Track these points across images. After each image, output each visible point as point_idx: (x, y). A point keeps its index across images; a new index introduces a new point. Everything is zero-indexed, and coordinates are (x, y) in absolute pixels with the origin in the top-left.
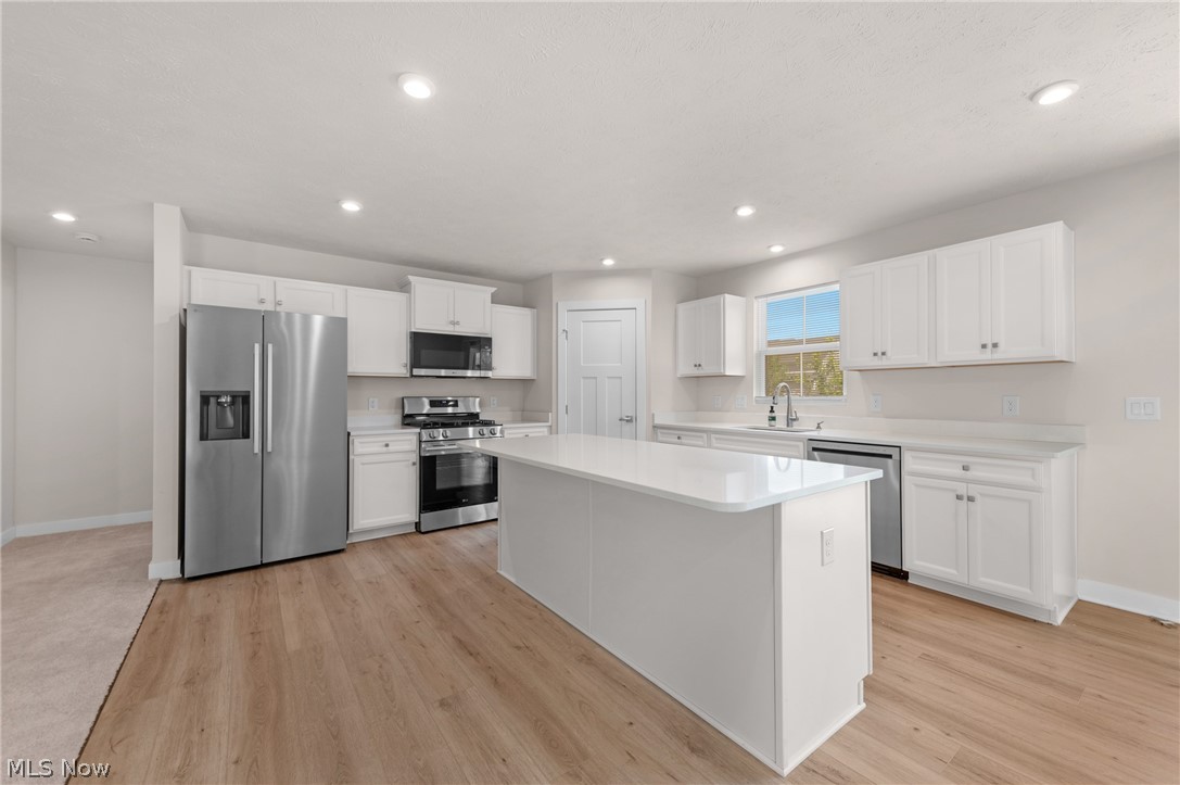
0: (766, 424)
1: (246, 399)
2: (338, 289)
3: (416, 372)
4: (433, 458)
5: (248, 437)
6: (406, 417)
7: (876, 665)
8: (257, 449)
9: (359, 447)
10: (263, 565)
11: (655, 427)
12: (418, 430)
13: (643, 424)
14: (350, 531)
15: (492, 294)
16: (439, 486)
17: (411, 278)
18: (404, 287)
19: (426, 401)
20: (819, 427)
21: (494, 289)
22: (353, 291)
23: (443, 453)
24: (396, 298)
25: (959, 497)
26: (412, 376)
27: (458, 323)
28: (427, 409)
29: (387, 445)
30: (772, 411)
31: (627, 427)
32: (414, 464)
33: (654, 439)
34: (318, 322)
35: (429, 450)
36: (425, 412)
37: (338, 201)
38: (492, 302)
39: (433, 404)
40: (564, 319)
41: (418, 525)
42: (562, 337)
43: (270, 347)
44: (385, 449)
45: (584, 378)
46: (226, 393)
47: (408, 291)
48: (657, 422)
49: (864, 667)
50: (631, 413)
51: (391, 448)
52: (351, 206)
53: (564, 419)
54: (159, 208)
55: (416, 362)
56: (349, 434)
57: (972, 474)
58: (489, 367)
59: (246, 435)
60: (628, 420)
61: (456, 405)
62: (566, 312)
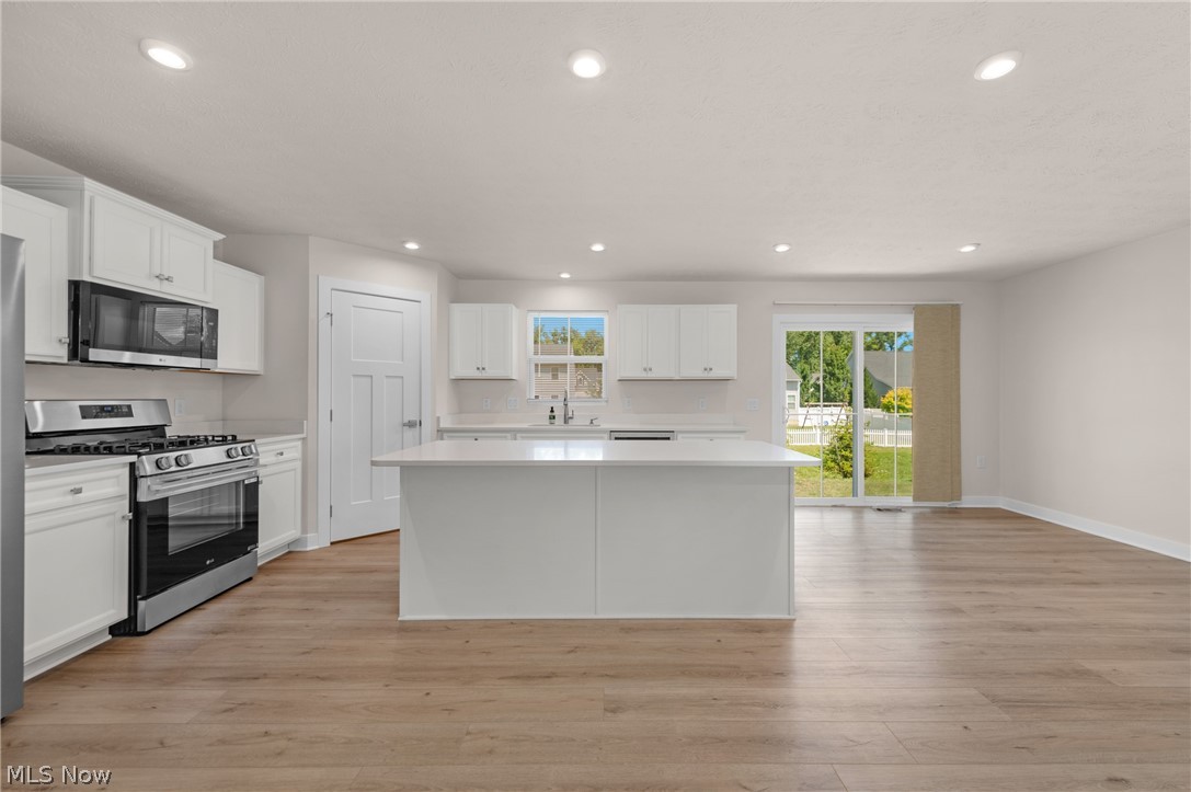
4: (164, 501)
13: (428, 428)
27: (169, 279)
29: (76, 491)
30: (552, 411)
31: (410, 434)
32: (123, 518)
42: (324, 322)
45: (354, 376)
48: (442, 425)
50: (414, 417)
58: (214, 355)
60: (411, 425)
61: (129, 414)
62: (330, 291)
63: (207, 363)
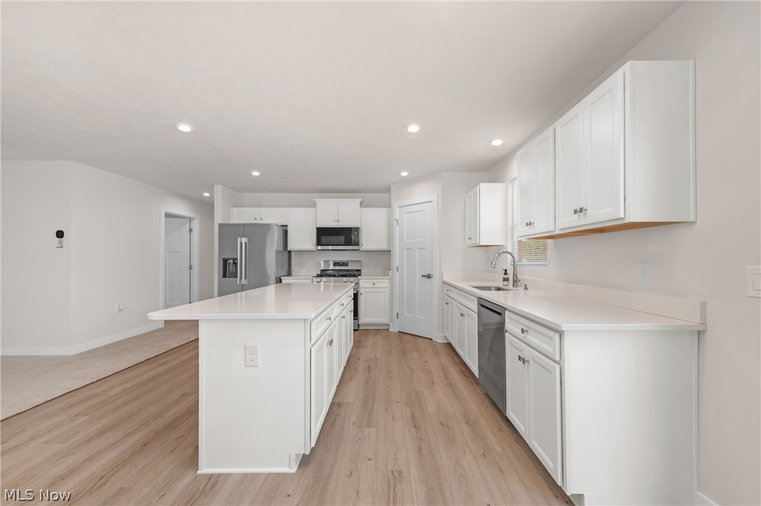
0: (502, 284)
3: (320, 248)
6: (321, 271)
11: (444, 283)
13: (436, 279)
15: (360, 203)
17: (315, 200)
18: (314, 205)
19: (332, 263)
20: (526, 288)
21: (360, 200)
22: (291, 210)
24: (311, 211)
25: (520, 358)
26: (317, 250)
27: (339, 221)
28: (331, 267)
31: (428, 281)
36: (331, 268)
38: (360, 206)
39: (335, 264)
40: (396, 212)
42: (395, 223)
43: (244, 238)
47: (315, 207)
48: (444, 280)
53: (396, 275)
54: (216, 186)
55: (319, 243)
58: (358, 244)
60: (429, 276)
61: (347, 265)
62: (398, 209)
63: (357, 247)
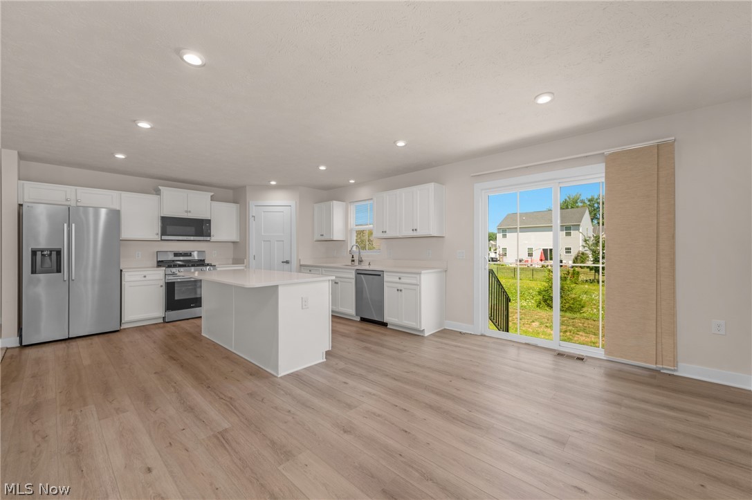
0: (350, 263)
1: (59, 253)
2: (115, 193)
3: (164, 237)
4: (173, 283)
5: (60, 272)
6: (158, 262)
7: (332, 347)
8: (66, 278)
9: (128, 277)
10: (70, 339)
11: (301, 266)
12: (164, 268)
13: (294, 264)
14: (123, 322)
15: (211, 196)
16: (177, 298)
17: (160, 187)
18: (158, 192)
19: (172, 253)
20: (369, 264)
21: (211, 193)
22: (125, 195)
23: (179, 280)
24: (152, 198)
25: (398, 290)
26: (162, 240)
27: (190, 212)
28: (171, 257)
29: (145, 277)
30: (353, 257)
31: (286, 266)
32: (161, 286)
33: (300, 271)
34: (103, 212)
35: (171, 279)
36: (170, 259)
37: (112, 154)
38: (211, 200)
39: (176, 255)
40: (253, 210)
41: (164, 318)
42: (251, 219)
43: (73, 225)
44: (144, 279)
45: (264, 241)
46: (47, 249)
47: (160, 195)
48: (301, 263)
49: (328, 347)
50: (288, 259)
51: (147, 278)
52: (120, 156)
53: (253, 262)
54: (4, 151)
55: (164, 233)
56: (121, 271)
57: (402, 280)
58: (209, 236)
59: (59, 270)
60: (287, 262)
61: (190, 255)
62: (254, 207)
63: (208, 238)
